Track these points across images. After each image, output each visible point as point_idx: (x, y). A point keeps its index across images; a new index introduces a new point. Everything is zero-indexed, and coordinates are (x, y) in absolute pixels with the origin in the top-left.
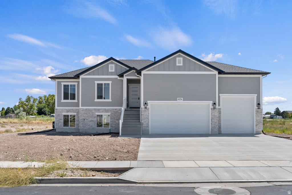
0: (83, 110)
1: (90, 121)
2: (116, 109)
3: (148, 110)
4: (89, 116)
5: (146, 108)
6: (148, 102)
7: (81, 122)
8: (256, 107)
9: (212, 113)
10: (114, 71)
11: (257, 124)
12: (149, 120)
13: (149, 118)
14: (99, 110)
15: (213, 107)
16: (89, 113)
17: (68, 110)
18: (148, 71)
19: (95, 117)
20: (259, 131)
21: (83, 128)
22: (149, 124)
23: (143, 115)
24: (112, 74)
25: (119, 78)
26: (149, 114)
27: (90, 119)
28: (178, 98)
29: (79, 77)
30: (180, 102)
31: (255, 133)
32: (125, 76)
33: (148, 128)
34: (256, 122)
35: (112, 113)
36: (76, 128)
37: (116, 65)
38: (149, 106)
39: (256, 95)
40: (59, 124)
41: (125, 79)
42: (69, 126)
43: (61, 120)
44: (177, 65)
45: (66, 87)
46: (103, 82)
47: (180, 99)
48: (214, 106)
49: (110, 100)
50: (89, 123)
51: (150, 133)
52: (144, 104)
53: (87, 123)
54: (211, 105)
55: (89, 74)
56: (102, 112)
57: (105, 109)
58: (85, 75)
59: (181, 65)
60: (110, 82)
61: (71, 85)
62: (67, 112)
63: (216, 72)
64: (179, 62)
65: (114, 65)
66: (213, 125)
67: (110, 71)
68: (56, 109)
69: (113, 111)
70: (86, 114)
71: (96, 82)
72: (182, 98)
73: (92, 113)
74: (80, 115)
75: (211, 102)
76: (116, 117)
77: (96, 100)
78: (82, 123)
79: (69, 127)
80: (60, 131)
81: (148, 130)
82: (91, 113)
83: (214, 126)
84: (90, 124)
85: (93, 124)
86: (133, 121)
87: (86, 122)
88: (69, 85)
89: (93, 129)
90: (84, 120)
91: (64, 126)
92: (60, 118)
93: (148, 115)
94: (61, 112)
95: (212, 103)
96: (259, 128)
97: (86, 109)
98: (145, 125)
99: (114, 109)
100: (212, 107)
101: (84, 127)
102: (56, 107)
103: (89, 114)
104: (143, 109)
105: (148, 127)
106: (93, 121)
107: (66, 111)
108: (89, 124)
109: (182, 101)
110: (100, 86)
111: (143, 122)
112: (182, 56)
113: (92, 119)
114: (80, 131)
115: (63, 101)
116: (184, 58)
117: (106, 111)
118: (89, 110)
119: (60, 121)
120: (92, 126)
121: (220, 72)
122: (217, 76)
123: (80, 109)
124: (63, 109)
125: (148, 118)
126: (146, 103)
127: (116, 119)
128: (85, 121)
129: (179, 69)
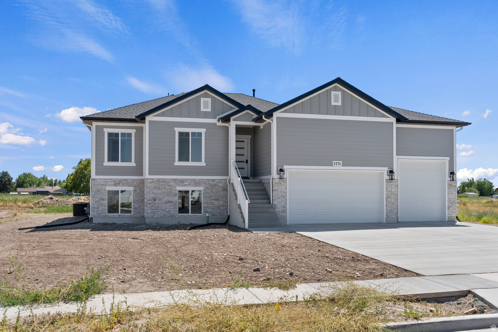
0: (152, 181)
1: (166, 203)
2: (213, 180)
3: (285, 182)
4: (164, 193)
5: (281, 178)
6: (285, 167)
7: (149, 203)
8: (448, 178)
9: (387, 188)
10: (209, 110)
11: (450, 205)
12: (286, 199)
13: (286, 196)
14: (182, 181)
15: (388, 178)
16: (163, 186)
17: (118, 182)
18: (285, 112)
19: (175, 195)
20: (451, 217)
21: (152, 215)
22: (286, 208)
23: (275, 190)
24: (206, 115)
25: (220, 124)
26: (286, 188)
27: (166, 198)
28: (334, 162)
29: (145, 119)
30: (338, 169)
31: (447, 220)
32: (234, 120)
33: (284, 214)
34: (448, 201)
35: (207, 188)
36: (132, 216)
37: (213, 99)
38: (286, 175)
39: (448, 158)
40: (100, 208)
41: (233, 125)
42: (118, 212)
43: (103, 199)
44: (333, 103)
45: (113, 138)
46: (190, 130)
47: (338, 164)
48: (389, 175)
49: (203, 164)
50: (163, 205)
51: (288, 224)
52: (277, 171)
53: (160, 205)
54: (385, 173)
55: (162, 115)
56: (189, 185)
57: (194, 180)
58: (155, 116)
59: (339, 104)
60: (203, 131)
61: (123, 135)
62: (116, 185)
63: (393, 120)
64: (336, 100)
65: (209, 100)
66: (389, 208)
67: (202, 109)
68: (93, 179)
69: (209, 184)
70: (158, 188)
71: (178, 130)
72: (341, 162)
73: (170, 187)
74: (146, 190)
75: (385, 170)
76: (213, 195)
77: (177, 163)
78: (150, 205)
79: (120, 214)
80: (102, 221)
81: (285, 218)
82: (167, 187)
83: (391, 210)
84: (166, 208)
85: (171, 207)
86: (258, 201)
87: (158, 204)
88: (118, 134)
89: (172, 216)
90: (155, 200)
91: (109, 212)
92: (101, 197)
93: (284, 190)
94: (103, 185)
95: (388, 171)
96: (452, 212)
97: (158, 180)
98: (279, 209)
99: (211, 181)
100: (386, 177)
101: (154, 214)
102: (93, 175)
103: (164, 188)
104: (276, 179)
105: (284, 211)
106: (172, 202)
107: (113, 183)
108: (163, 208)
109: (340, 167)
110: (184, 137)
111: (276, 203)
112: (340, 90)
113: (170, 199)
114: (147, 221)
115: (107, 163)
116: (343, 93)
117: (195, 184)
118: (164, 181)
119: (102, 202)
120: (169, 211)
121: (400, 119)
122: (395, 125)
123: (147, 179)
124: (106, 179)
125: (284, 197)
126: (281, 170)
127: (213, 198)
128: (157, 201)
129: (336, 111)
